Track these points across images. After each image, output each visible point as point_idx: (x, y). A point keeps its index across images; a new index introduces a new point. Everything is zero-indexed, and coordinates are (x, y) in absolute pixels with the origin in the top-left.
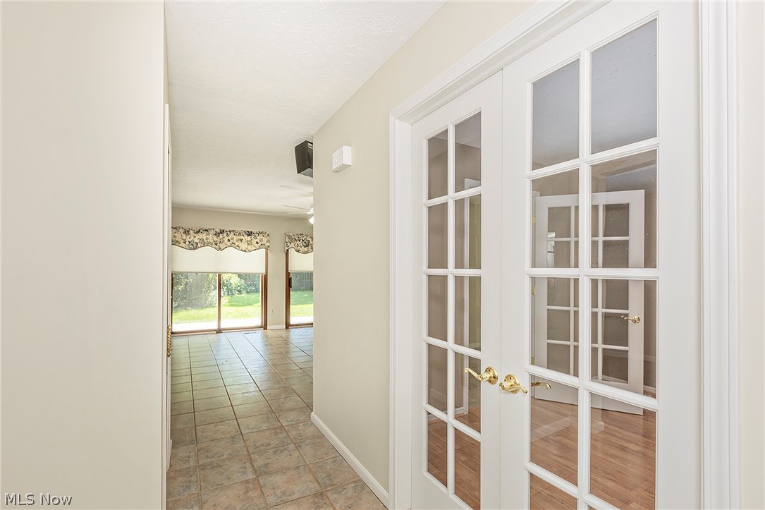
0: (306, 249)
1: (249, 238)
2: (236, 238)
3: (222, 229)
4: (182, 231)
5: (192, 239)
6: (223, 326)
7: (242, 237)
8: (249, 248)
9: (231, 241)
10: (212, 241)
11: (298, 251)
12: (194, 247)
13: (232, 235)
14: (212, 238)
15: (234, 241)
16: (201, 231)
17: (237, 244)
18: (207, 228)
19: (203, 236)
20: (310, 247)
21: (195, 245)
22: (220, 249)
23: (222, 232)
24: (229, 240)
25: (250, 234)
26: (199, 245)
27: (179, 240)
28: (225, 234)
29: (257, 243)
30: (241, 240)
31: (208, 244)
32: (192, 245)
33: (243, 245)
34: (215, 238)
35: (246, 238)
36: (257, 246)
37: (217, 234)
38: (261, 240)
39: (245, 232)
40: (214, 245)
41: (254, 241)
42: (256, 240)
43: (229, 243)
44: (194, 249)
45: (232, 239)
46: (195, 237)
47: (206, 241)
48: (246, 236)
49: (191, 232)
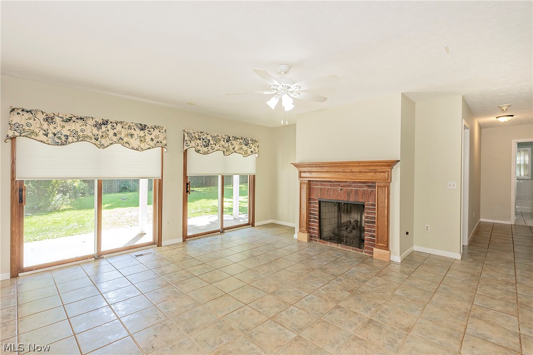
0: (205, 149)
1: (142, 133)
2: (124, 132)
3: (105, 119)
4: (41, 117)
5: (59, 129)
6: (104, 248)
7: (132, 131)
8: (142, 145)
9: (119, 136)
10: (90, 135)
11: (198, 151)
12: (62, 141)
13: (119, 127)
14: (90, 130)
15: (123, 136)
16: (74, 119)
17: (125, 139)
18: (83, 116)
19: (77, 126)
20: (210, 147)
21: (64, 139)
22: (102, 146)
23: (105, 123)
24: (115, 134)
25: (143, 128)
26: (70, 139)
27: (37, 130)
28: (109, 126)
29: (152, 140)
30: (132, 135)
31: (85, 138)
32: (60, 138)
33: (135, 142)
34: (95, 131)
35: (138, 132)
36: (152, 143)
37: (98, 126)
38: (157, 137)
39: (136, 125)
40: (93, 141)
41: (148, 137)
42: (151, 137)
43: (115, 138)
44: (62, 144)
45: (120, 133)
46: (63, 127)
47: (80, 134)
48: (138, 130)
49: (57, 120)
